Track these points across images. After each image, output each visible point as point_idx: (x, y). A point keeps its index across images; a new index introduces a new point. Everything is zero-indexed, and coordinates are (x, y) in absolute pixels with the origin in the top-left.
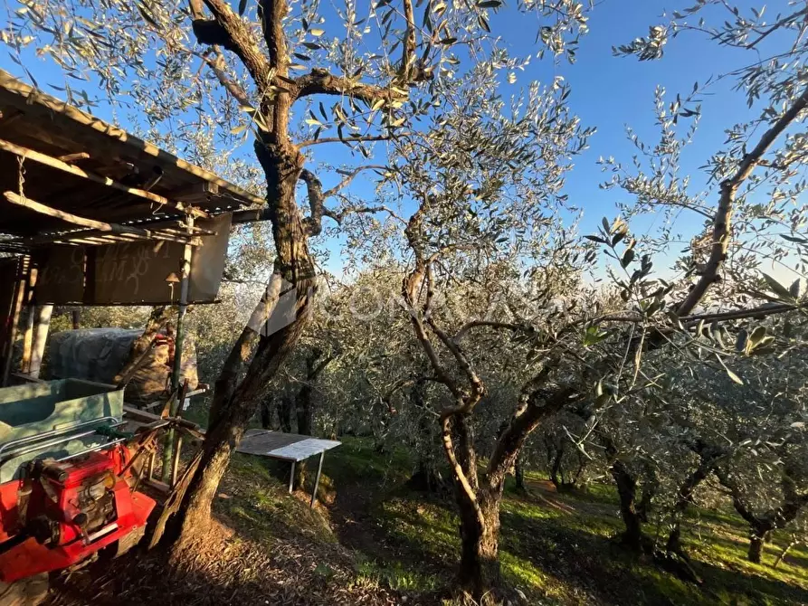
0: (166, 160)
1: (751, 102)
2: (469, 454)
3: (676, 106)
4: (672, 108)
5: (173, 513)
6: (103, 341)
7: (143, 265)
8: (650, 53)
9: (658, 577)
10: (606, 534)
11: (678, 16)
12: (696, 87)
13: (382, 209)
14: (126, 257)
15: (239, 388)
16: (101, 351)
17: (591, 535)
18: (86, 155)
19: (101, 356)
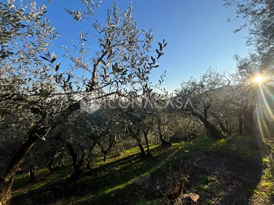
8: (77, 18)
10: (69, 176)
17: (63, 180)
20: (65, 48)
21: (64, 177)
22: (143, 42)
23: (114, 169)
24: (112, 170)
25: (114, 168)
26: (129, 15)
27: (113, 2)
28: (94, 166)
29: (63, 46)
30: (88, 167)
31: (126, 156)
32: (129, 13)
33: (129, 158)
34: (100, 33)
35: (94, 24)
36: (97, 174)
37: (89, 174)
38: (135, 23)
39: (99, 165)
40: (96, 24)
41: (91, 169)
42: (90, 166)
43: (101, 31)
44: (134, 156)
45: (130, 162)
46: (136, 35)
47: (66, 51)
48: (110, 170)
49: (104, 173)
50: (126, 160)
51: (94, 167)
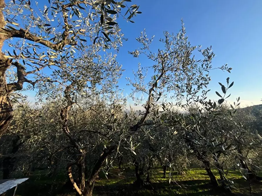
1: (155, 72)
2: (82, 175)
3: (138, 72)
4: (137, 72)
8: (136, 56)
9: (144, 191)
10: (132, 183)
11: (141, 49)
12: (142, 68)
13: (56, 81)
17: (128, 184)
20: (128, 79)
21: (128, 181)
22: (200, 61)
23: (175, 192)
24: (173, 192)
25: (174, 190)
26: (181, 37)
27: (165, 32)
28: (153, 179)
29: (127, 78)
30: (148, 179)
31: (189, 179)
32: (182, 35)
33: (194, 184)
34: (154, 60)
35: (149, 55)
36: (157, 191)
37: (149, 187)
38: (189, 43)
39: (159, 181)
40: (151, 55)
41: (150, 182)
42: (150, 179)
43: (155, 59)
44: (201, 183)
45: (195, 189)
46: (191, 54)
47: (129, 80)
48: (170, 191)
49: (163, 192)
50: (190, 184)
51: (153, 181)
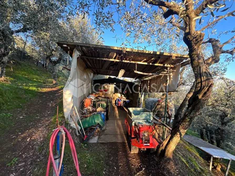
0: (161, 54)
5: (163, 149)
6: (153, 101)
7: (159, 82)
14: (155, 81)
15: (182, 119)
16: (153, 103)
18: (145, 59)
19: (153, 104)
